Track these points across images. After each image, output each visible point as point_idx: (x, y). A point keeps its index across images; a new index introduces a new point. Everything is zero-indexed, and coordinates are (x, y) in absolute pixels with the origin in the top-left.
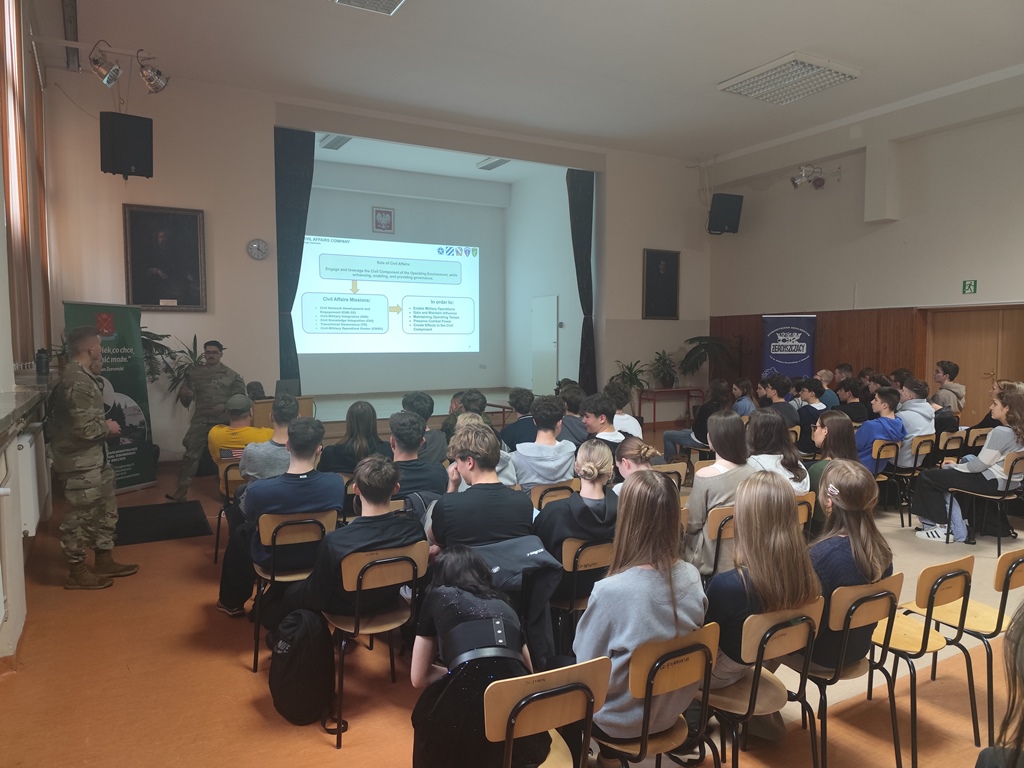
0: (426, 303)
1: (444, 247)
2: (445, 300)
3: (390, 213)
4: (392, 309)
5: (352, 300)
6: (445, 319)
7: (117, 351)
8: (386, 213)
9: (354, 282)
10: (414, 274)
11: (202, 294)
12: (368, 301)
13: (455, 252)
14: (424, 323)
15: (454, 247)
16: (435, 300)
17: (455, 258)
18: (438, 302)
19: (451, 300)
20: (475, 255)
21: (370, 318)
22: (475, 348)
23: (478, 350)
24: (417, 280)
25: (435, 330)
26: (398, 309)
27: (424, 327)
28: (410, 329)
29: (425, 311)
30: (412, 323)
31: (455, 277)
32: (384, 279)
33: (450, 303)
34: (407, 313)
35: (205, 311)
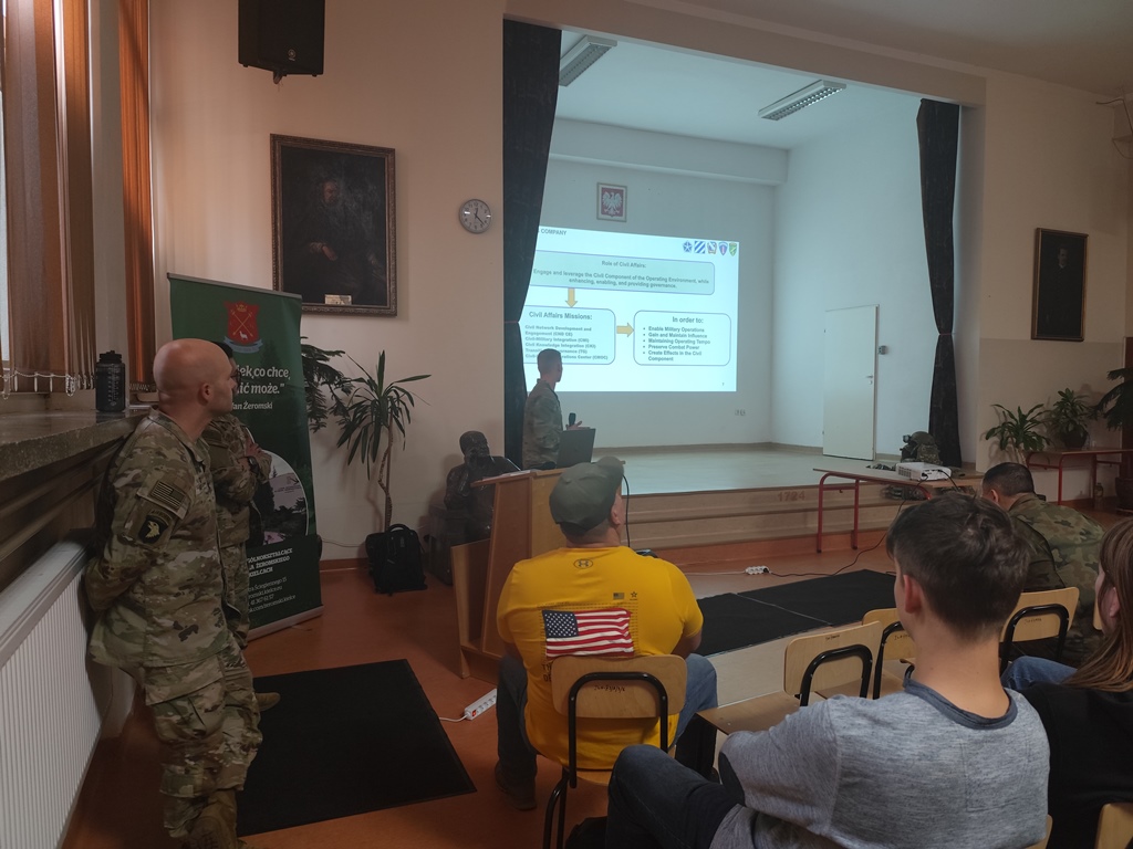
0: (666, 321)
1: (692, 241)
2: (691, 316)
3: (621, 192)
4: (620, 330)
5: (567, 316)
6: (691, 345)
7: (262, 373)
8: (616, 191)
9: (571, 290)
10: (650, 279)
11: (390, 288)
12: (588, 317)
13: (706, 249)
14: (662, 350)
15: (706, 242)
16: (679, 316)
17: (706, 257)
18: (682, 320)
19: (699, 316)
20: (733, 253)
21: (590, 343)
22: (730, 385)
23: (733, 388)
24: (654, 289)
25: (678, 359)
26: (628, 330)
27: (663, 356)
28: (644, 359)
29: (664, 332)
30: (647, 350)
31: (704, 284)
32: (611, 286)
33: (699, 321)
34: (641, 334)
35: (393, 315)
